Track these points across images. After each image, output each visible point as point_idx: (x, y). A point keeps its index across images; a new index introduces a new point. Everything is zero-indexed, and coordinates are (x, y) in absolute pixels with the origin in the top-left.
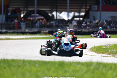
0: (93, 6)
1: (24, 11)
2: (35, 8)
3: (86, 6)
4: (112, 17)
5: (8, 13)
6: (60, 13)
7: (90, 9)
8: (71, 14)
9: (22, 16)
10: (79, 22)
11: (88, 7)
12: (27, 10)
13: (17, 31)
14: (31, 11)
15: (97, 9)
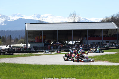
0: (84, 38)
1: (52, 41)
2: (58, 40)
4: (93, 43)
5: (45, 42)
6: (69, 42)
8: (74, 42)
9: (52, 43)
10: (78, 45)
11: (82, 38)
14: (55, 41)
15: (86, 39)
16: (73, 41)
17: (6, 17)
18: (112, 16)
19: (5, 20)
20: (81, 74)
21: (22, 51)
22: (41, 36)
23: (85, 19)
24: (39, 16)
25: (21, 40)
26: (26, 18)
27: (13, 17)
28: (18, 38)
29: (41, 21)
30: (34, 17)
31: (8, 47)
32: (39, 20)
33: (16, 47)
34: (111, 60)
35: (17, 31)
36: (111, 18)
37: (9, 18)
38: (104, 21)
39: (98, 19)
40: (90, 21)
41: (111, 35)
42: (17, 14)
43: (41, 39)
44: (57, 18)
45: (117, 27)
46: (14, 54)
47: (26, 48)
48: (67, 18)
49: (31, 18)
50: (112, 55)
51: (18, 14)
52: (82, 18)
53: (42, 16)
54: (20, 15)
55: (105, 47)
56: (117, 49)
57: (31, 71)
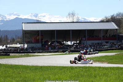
0: (83, 38)
2: (56, 40)
3: (79, 38)
4: (92, 43)
6: (67, 42)
7: (81, 40)
8: (73, 42)
9: (49, 44)
10: (77, 46)
12: (51, 41)
13: (47, 51)
14: (53, 41)
15: (84, 39)
16: (71, 41)
17: (2, 16)
18: (112, 16)
19: (1, 19)
20: (80, 76)
21: (18, 51)
22: (39, 35)
23: (84, 19)
24: (36, 16)
25: (17, 40)
26: (23, 18)
27: (9, 16)
28: (15, 38)
29: (38, 20)
30: (31, 16)
31: (4, 47)
32: (36, 20)
33: (12, 47)
34: (111, 61)
35: (13, 31)
36: (111, 18)
37: (5, 17)
38: (104, 20)
39: (97, 18)
40: (89, 21)
41: (111, 36)
42: (13, 13)
43: (39, 40)
44: (55, 17)
45: (117, 28)
46: (10, 54)
47: (23, 48)
48: (65, 17)
49: (28, 17)
50: (111, 56)
51: (15, 13)
52: (81, 17)
53: (39, 15)
54: (16, 14)
55: (104, 48)
56: (117, 50)
57: (28, 72)
